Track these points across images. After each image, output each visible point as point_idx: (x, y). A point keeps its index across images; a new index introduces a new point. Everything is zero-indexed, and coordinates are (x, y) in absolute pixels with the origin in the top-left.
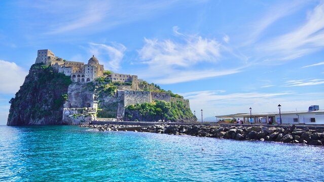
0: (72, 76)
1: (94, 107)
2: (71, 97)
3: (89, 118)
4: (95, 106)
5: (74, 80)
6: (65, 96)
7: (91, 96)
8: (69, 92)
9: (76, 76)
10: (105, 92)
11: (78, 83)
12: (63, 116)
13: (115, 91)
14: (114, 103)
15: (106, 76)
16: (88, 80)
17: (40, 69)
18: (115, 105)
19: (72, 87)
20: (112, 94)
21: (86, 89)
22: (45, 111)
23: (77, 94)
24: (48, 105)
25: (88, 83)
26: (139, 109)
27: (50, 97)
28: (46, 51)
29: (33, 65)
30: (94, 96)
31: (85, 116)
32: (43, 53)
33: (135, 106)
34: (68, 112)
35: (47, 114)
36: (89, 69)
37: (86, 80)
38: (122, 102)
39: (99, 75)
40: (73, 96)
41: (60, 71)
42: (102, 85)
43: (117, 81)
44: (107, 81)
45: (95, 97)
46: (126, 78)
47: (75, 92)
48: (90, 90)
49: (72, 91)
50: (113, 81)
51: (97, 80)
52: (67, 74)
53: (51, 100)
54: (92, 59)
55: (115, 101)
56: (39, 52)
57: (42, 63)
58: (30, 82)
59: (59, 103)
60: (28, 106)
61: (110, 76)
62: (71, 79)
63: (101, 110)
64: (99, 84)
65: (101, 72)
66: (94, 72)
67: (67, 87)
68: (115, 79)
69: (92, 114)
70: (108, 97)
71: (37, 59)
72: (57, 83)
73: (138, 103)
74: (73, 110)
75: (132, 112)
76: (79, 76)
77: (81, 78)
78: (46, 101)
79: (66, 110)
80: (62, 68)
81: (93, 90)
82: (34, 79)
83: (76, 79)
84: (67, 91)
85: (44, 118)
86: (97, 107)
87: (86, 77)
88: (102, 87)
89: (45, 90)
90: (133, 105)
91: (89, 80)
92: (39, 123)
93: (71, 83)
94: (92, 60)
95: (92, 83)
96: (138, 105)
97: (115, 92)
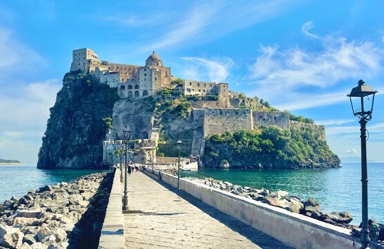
0: (119, 87)
1: (152, 138)
2: (117, 122)
3: (140, 156)
4: (155, 137)
5: (122, 94)
6: (108, 120)
7: (149, 119)
8: (114, 114)
9: (126, 88)
10: (172, 113)
11: (129, 100)
12: (104, 154)
13: (189, 111)
14: (187, 132)
15: (174, 86)
16: (145, 93)
17: (75, 81)
18: (187, 135)
19: (119, 106)
20: (184, 115)
21: (142, 107)
22: (78, 145)
23: (127, 118)
24: (83, 137)
25: (145, 99)
26: (229, 142)
27: (87, 123)
28: (84, 51)
29: (67, 75)
30: (153, 119)
31: (135, 154)
32: (80, 54)
33: (223, 136)
34: (110, 148)
35: (81, 150)
36: (145, 75)
37: (141, 93)
38: (201, 129)
39: (164, 84)
40: (121, 121)
41: (102, 81)
42: (167, 101)
43: (193, 93)
44: (176, 94)
45: (155, 122)
46: (209, 88)
47: (124, 113)
48: (148, 111)
49: (120, 112)
50: (186, 93)
51: (159, 93)
52: (112, 85)
53: (87, 128)
54: (151, 57)
55: (187, 128)
56: (75, 53)
57: (79, 71)
58: (62, 101)
59: (99, 133)
60: (59, 138)
61: (181, 85)
62: (119, 92)
63: (165, 143)
64: (162, 100)
65: (166, 79)
66: (153, 79)
67: (112, 107)
68: (189, 90)
69: (147, 150)
70: (176, 121)
71: (73, 64)
72: (96, 100)
73: (229, 130)
74: (119, 143)
75: (216, 147)
76: (130, 87)
77: (133, 90)
78: (80, 129)
79: (108, 144)
80: (105, 74)
81: (152, 110)
82: (68, 96)
83: (126, 93)
84: (112, 112)
85: (76, 157)
86: (158, 138)
87: (141, 88)
88: (167, 105)
89: (79, 112)
90: (220, 135)
91: (147, 94)
92: (70, 165)
93: (118, 99)
94: (151, 59)
95: (151, 98)
96: (228, 134)
97: (188, 113)
